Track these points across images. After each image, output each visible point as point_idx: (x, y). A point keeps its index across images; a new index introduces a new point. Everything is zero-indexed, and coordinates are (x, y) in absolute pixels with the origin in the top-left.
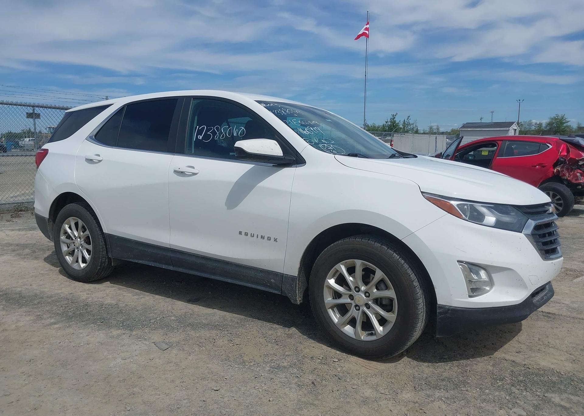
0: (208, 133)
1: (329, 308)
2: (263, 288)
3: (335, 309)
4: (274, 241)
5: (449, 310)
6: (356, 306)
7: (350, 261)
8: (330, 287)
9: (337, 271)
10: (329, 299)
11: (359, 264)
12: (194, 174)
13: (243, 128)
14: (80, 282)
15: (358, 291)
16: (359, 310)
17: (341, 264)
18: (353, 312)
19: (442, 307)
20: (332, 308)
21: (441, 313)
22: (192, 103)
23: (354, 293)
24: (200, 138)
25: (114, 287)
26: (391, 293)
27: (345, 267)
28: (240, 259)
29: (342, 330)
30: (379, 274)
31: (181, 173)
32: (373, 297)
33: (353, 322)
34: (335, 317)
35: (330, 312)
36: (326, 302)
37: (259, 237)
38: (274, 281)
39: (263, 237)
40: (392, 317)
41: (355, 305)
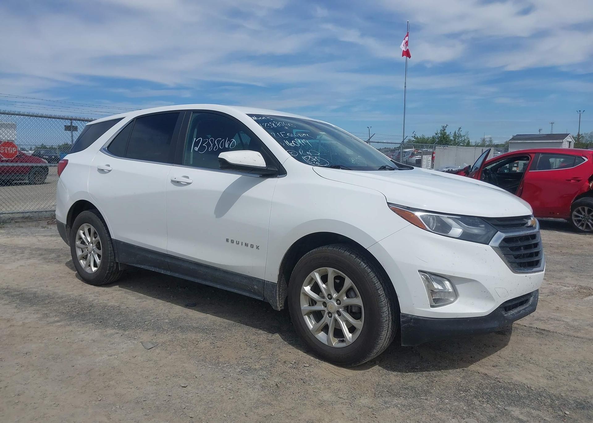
0: (203, 145)
1: (305, 315)
2: (247, 294)
3: (311, 316)
4: (257, 248)
5: (411, 319)
6: (329, 313)
7: (324, 269)
8: (306, 295)
9: (312, 279)
10: (305, 306)
11: (331, 272)
12: (189, 184)
13: (234, 140)
14: (92, 285)
15: (330, 299)
16: (331, 317)
17: (316, 272)
18: (326, 319)
19: (405, 316)
20: (308, 314)
21: (404, 322)
22: (192, 117)
23: (327, 300)
24: (196, 149)
25: (121, 290)
26: (358, 301)
27: (319, 274)
28: (227, 265)
29: (316, 336)
30: (348, 282)
31: (177, 183)
32: (343, 304)
33: (325, 329)
34: (310, 323)
35: (306, 318)
36: (302, 308)
37: (244, 244)
38: (257, 287)
39: (246, 245)
40: (359, 324)
41: (327, 312)
